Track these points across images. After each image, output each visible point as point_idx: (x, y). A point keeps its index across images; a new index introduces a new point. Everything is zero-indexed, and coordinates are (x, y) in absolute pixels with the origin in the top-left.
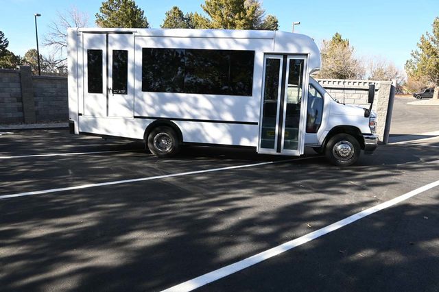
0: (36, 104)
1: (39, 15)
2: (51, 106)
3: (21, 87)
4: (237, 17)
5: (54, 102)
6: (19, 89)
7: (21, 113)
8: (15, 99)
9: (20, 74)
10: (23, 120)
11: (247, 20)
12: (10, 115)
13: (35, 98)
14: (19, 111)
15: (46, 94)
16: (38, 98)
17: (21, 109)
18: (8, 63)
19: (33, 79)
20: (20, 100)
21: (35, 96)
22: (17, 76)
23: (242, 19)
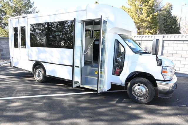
4: (144, 5)
11: (150, 6)
23: (146, 6)
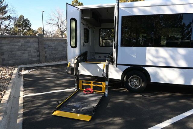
0: (46, 53)
1: (43, 12)
2: (52, 53)
3: (39, 45)
5: (54, 51)
6: (38, 46)
7: (39, 58)
8: (36, 51)
9: (38, 38)
10: (39, 61)
12: (34, 59)
13: (45, 50)
14: (38, 57)
15: (50, 47)
16: (46, 50)
17: (39, 56)
18: (31, 33)
19: (44, 40)
20: (38, 51)
21: (45, 49)
22: (36, 39)
